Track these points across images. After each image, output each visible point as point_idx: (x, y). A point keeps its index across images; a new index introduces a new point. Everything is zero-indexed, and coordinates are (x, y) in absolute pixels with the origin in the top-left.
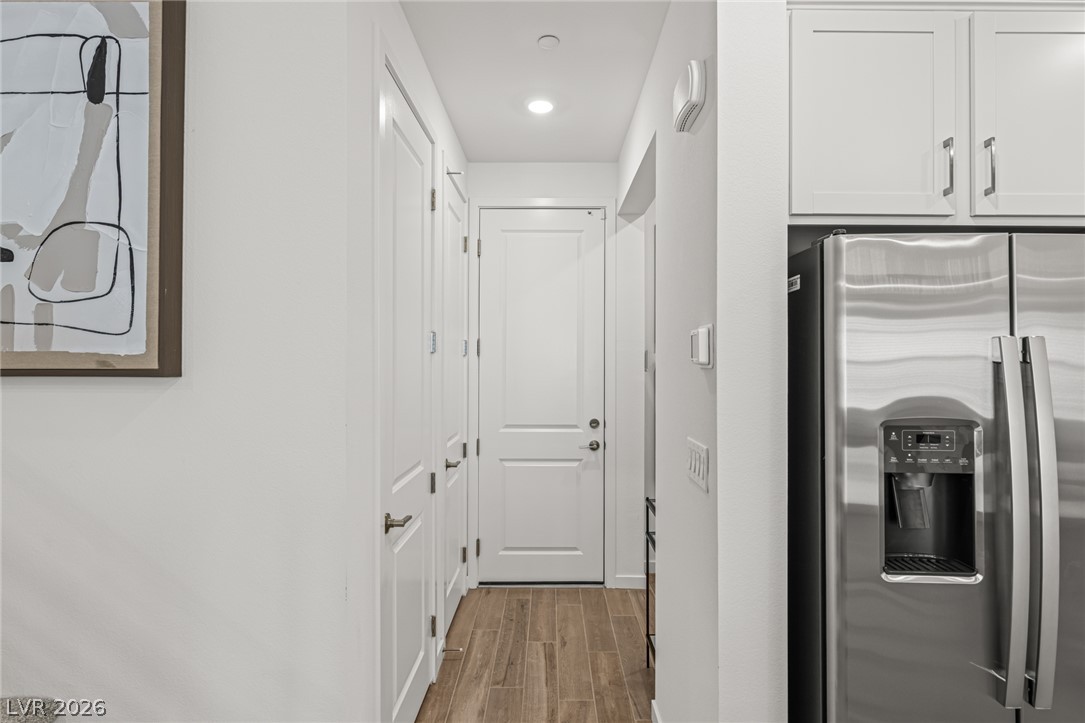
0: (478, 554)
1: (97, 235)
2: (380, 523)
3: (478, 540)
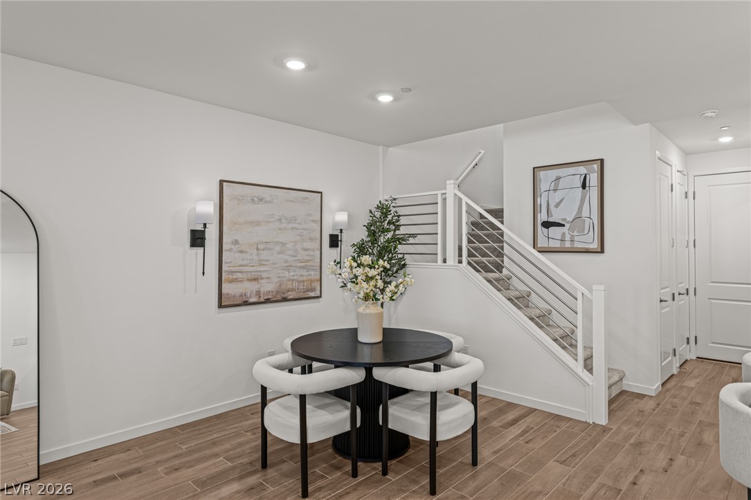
0: (696, 343)
1: (585, 220)
2: (659, 300)
3: (696, 337)
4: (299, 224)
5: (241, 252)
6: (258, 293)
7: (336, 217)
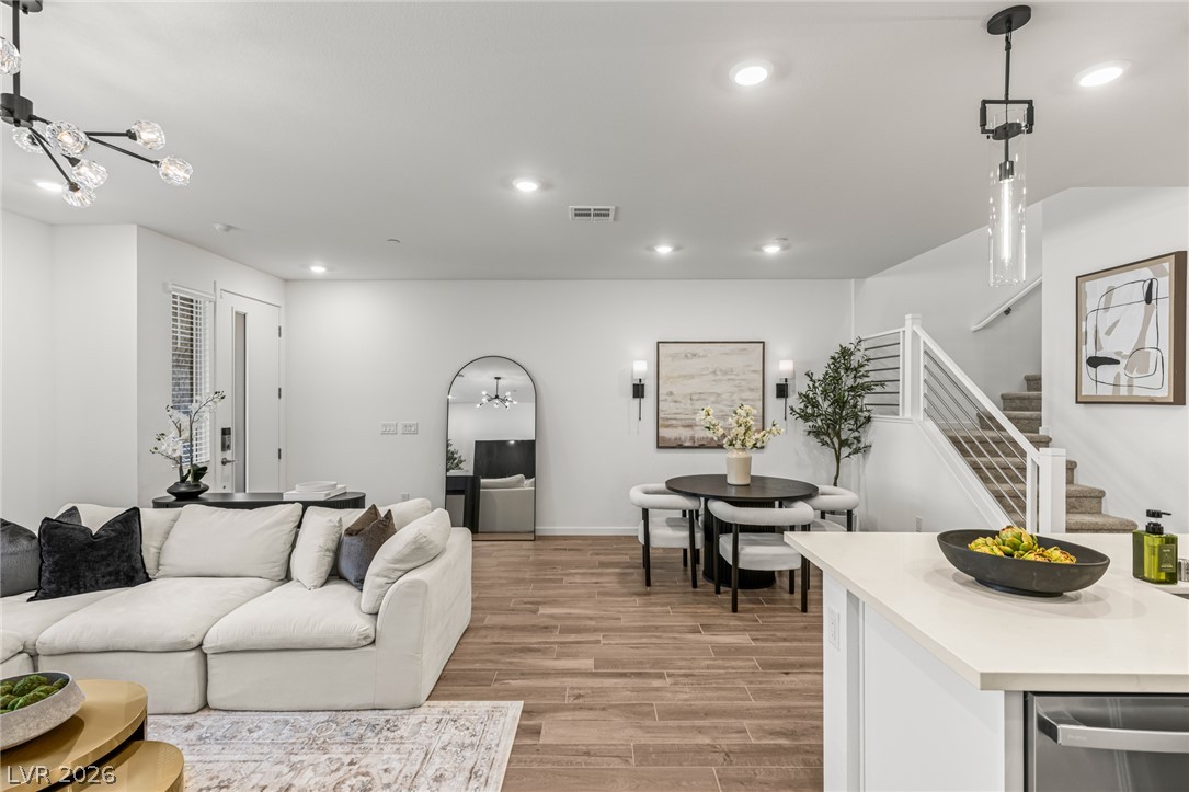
1: (1149, 352)
4: (737, 375)
5: (676, 402)
6: (692, 438)
7: (783, 366)
